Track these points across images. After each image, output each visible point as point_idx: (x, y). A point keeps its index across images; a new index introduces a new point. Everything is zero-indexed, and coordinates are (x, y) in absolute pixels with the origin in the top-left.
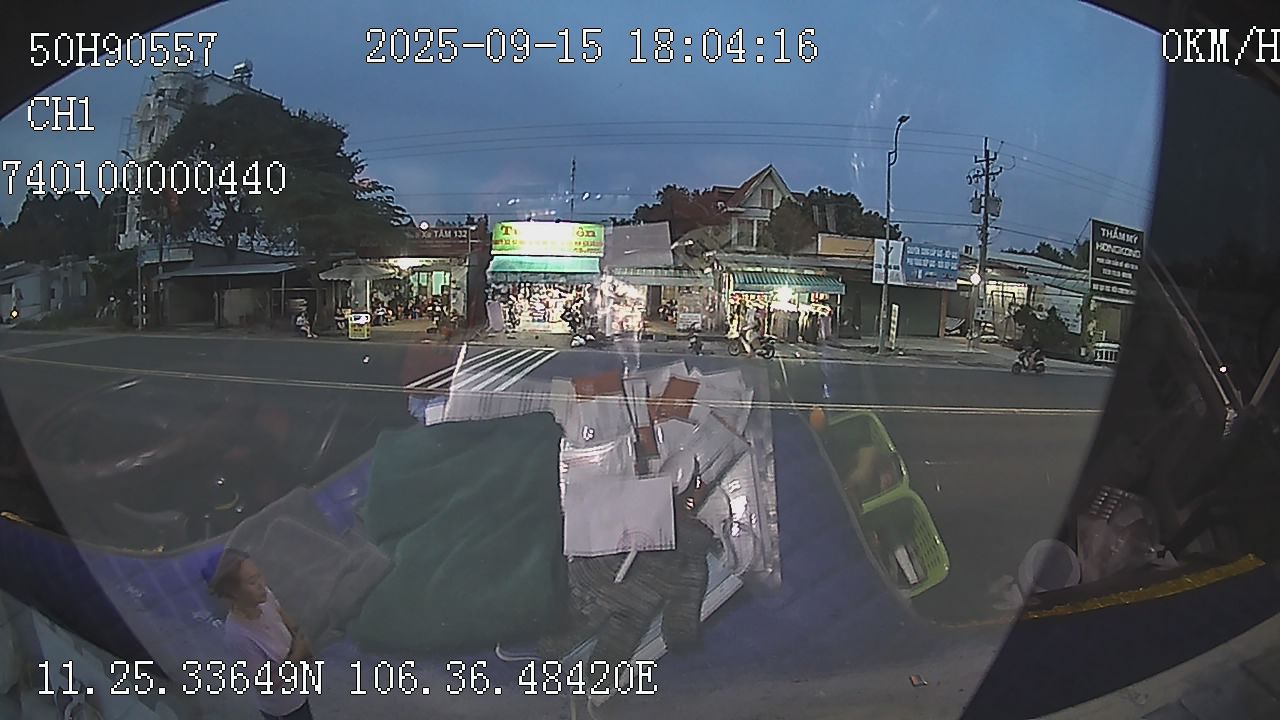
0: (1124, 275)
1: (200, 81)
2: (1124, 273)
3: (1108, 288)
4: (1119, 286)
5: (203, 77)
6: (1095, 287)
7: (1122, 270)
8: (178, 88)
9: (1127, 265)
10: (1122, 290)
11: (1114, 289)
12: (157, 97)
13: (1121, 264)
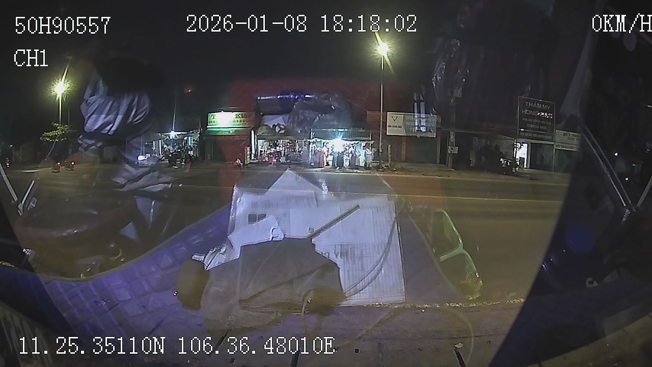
0: (541, 127)
3: (530, 135)
6: (522, 134)
9: (543, 122)
13: (539, 122)
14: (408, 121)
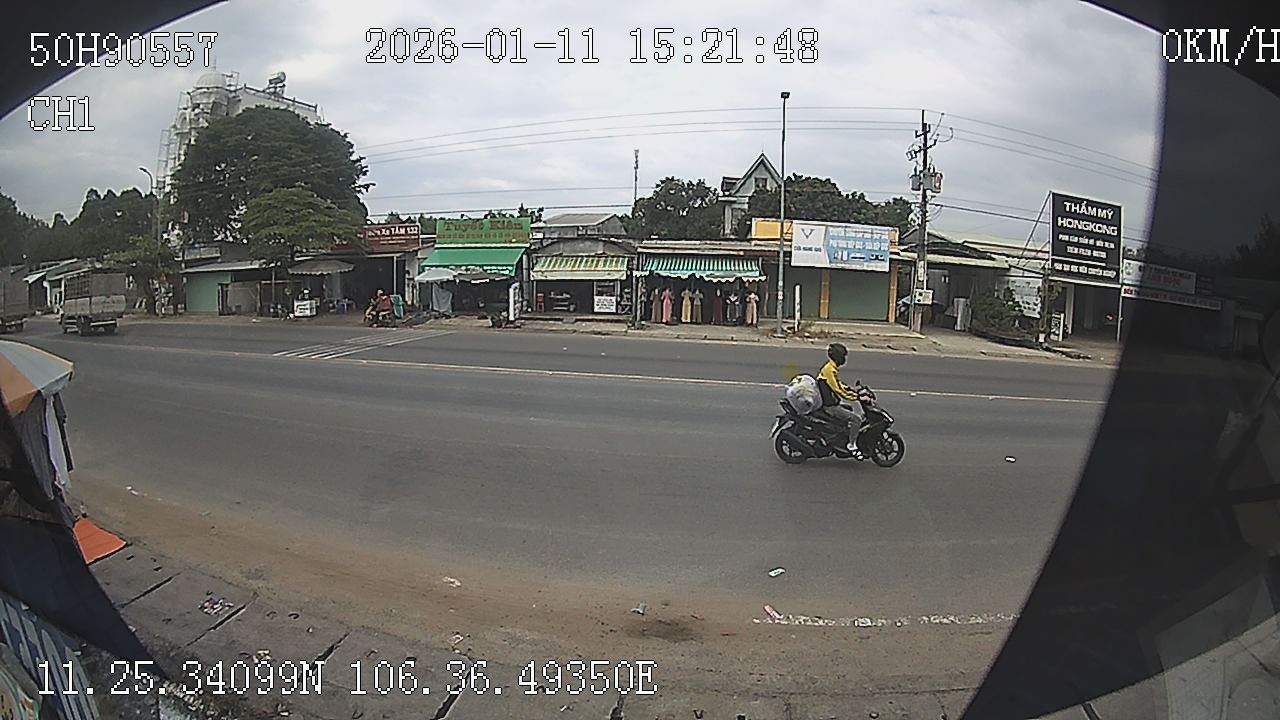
0: (1095, 254)
1: (234, 94)
2: (1094, 252)
3: (1074, 268)
4: (1088, 266)
5: (235, 91)
6: (1058, 266)
7: (1094, 248)
8: (211, 101)
9: (1099, 243)
10: (1093, 271)
11: (1083, 270)
12: (193, 110)
13: (1092, 242)
14: (833, 238)
